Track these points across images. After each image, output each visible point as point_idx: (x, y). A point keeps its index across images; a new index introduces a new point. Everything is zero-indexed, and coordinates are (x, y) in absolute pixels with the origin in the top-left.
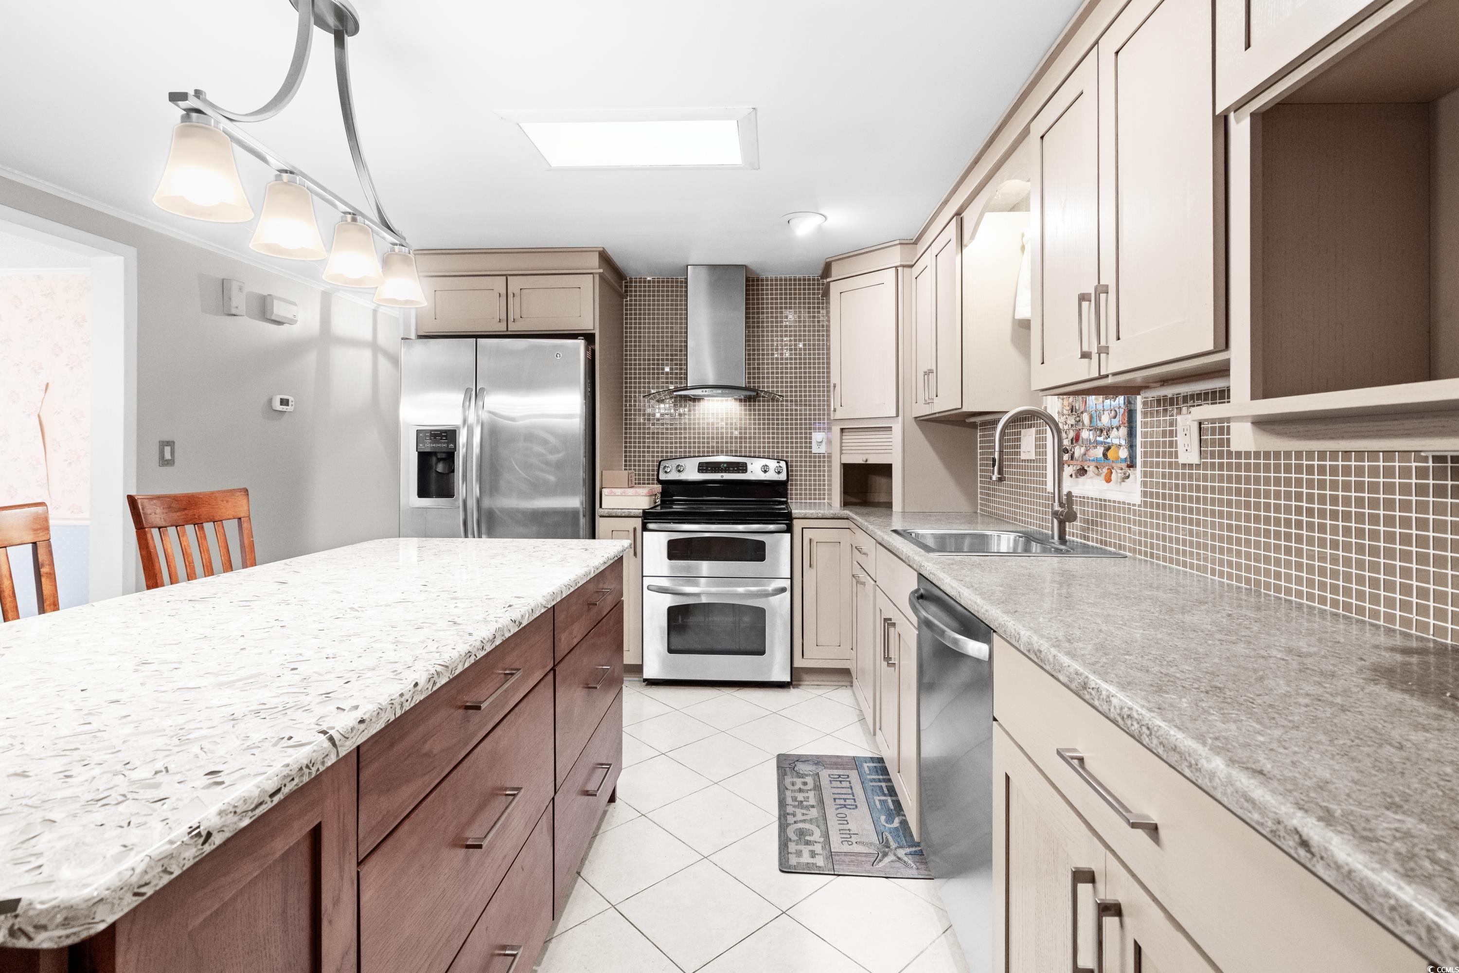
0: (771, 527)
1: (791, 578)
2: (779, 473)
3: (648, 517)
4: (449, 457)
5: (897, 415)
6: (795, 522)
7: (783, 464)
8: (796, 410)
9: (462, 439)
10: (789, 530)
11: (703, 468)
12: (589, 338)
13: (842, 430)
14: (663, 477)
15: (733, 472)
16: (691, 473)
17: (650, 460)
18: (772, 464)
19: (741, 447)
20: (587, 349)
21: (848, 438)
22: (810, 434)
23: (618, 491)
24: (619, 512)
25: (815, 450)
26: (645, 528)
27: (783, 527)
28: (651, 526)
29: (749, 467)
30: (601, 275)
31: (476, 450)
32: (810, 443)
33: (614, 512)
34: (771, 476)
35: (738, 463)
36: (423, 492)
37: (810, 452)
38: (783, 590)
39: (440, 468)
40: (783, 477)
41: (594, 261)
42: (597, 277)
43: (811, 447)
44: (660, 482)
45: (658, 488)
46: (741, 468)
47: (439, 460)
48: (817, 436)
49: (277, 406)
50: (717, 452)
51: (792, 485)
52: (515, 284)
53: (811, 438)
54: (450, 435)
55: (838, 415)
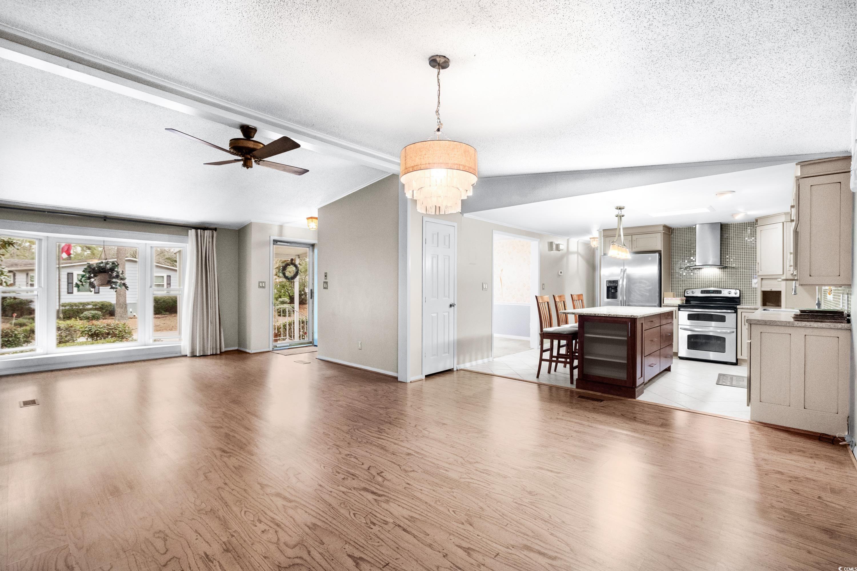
0: (729, 311)
1: (737, 328)
2: (736, 294)
3: (680, 307)
4: (616, 288)
5: (783, 274)
6: (738, 310)
7: (738, 291)
8: (745, 271)
9: (620, 283)
10: (736, 312)
11: (703, 292)
12: (659, 252)
13: (762, 279)
14: (686, 295)
15: (716, 293)
16: (698, 293)
17: (681, 290)
18: (733, 291)
19: (719, 285)
20: (659, 256)
21: (764, 282)
22: (751, 280)
23: (670, 298)
24: (670, 305)
25: (753, 286)
26: (679, 310)
27: (733, 311)
28: (681, 309)
29: (722, 292)
30: (663, 233)
31: (625, 286)
32: (751, 283)
33: (668, 305)
34: (733, 295)
35: (718, 291)
36: (608, 297)
37: (751, 287)
38: (733, 332)
39: (613, 291)
40: (738, 295)
41: (661, 228)
42: (662, 233)
43: (751, 285)
44: (685, 296)
45: (685, 298)
46: (720, 292)
47: (612, 289)
48: (754, 281)
49: (560, 274)
50: (709, 286)
51: (742, 299)
52: (634, 237)
53: (751, 281)
54: (616, 282)
55: (760, 274)
